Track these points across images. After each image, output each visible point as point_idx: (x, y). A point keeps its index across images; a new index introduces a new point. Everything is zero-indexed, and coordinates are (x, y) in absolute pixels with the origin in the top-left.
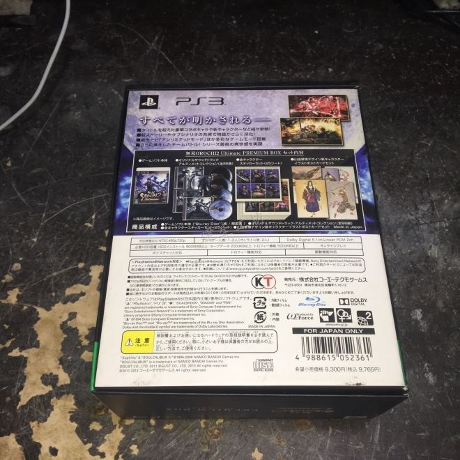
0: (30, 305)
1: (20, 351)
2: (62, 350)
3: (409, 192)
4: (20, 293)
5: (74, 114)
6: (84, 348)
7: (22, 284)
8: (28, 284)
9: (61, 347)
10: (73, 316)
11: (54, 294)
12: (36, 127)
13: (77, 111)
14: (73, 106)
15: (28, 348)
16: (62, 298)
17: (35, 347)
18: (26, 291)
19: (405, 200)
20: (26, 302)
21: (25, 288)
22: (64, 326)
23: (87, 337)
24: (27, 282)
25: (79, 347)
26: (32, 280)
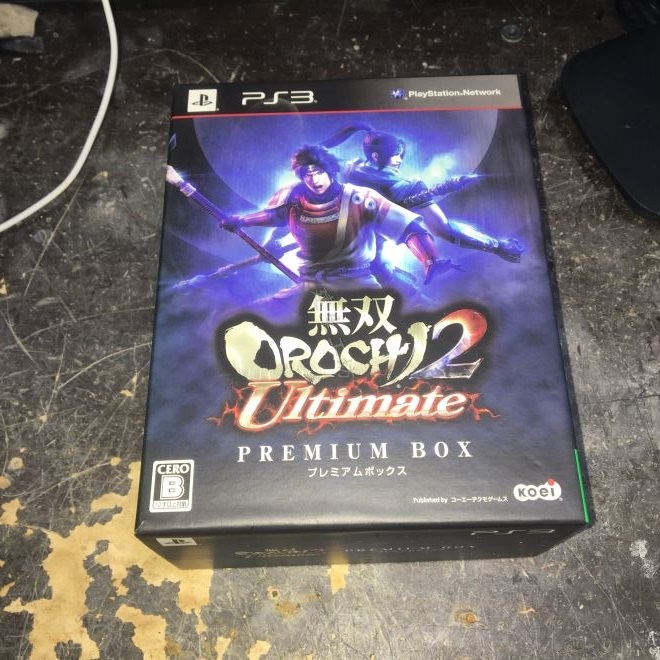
0: (36, 528)
3: (631, 341)
4: (23, 508)
5: (104, 206)
6: (119, 600)
7: (25, 493)
8: (33, 492)
10: (103, 546)
11: (73, 510)
12: (44, 228)
13: (109, 201)
14: (102, 192)
16: (87, 517)
18: (31, 503)
19: (624, 355)
20: (31, 523)
21: (29, 500)
22: (89, 563)
23: (124, 582)
24: (32, 489)
25: (113, 598)
26: (39, 485)
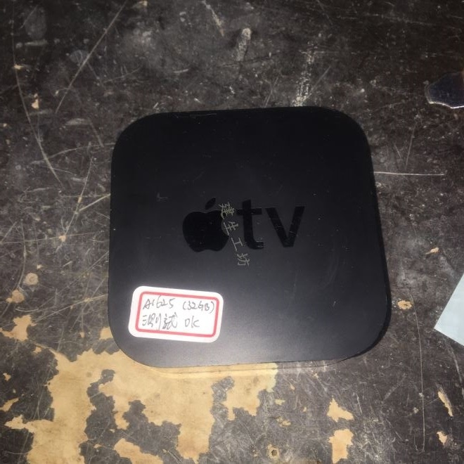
1: (24, 422)
2: (86, 431)
6: (120, 433)
7: (37, 310)
8: (46, 311)
9: (85, 426)
10: (108, 375)
11: (82, 334)
15: (37, 418)
16: (95, 344)
17: (46, 418)
22: (93, 391)
23: (126, 416)
24: (44, 307)
25: (113, 431)
26: (52, 305)
